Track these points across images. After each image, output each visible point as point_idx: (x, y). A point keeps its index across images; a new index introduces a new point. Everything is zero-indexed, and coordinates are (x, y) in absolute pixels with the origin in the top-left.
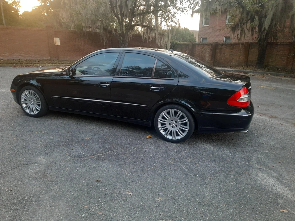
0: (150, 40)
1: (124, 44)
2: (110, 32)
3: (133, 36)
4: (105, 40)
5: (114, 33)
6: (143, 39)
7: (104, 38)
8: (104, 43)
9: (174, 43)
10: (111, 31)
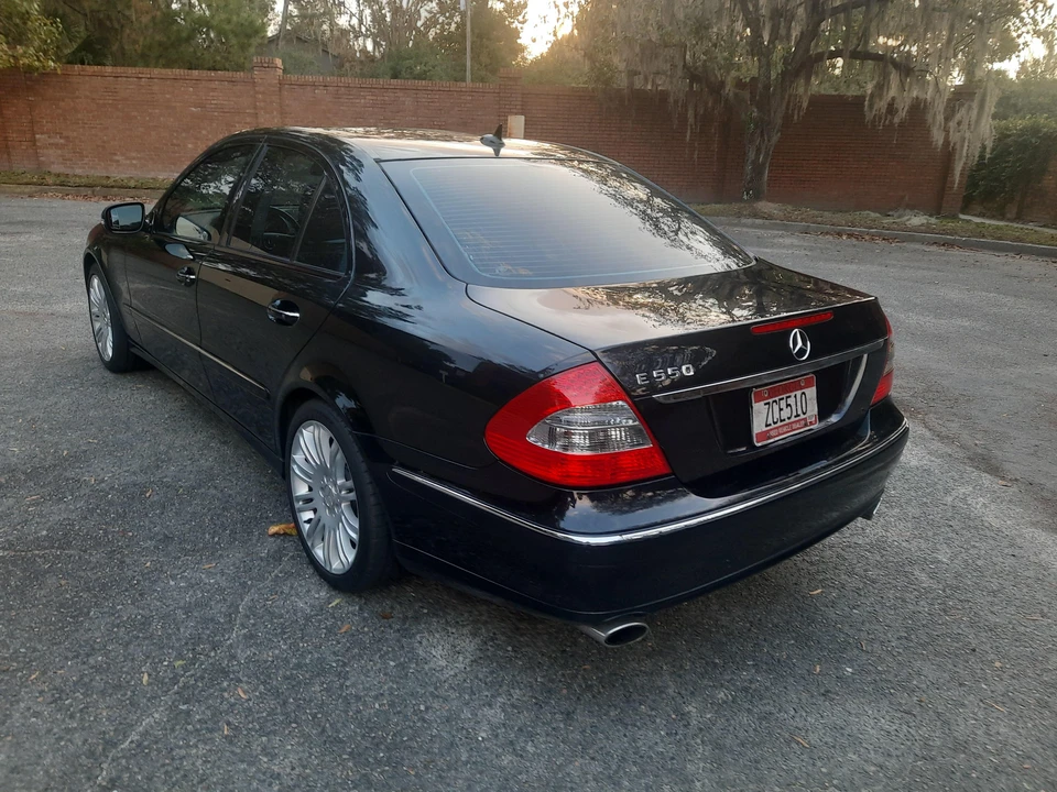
0: (896, 120)
1: (762, 136)
2: (717, 89)
3: (818, 102)
4: (691, 120)
5: (731, 94)
6: (869, 116)
7: (690, 114)
8: (689, 131)
9: (1039, 131)
10: (723, 84)
